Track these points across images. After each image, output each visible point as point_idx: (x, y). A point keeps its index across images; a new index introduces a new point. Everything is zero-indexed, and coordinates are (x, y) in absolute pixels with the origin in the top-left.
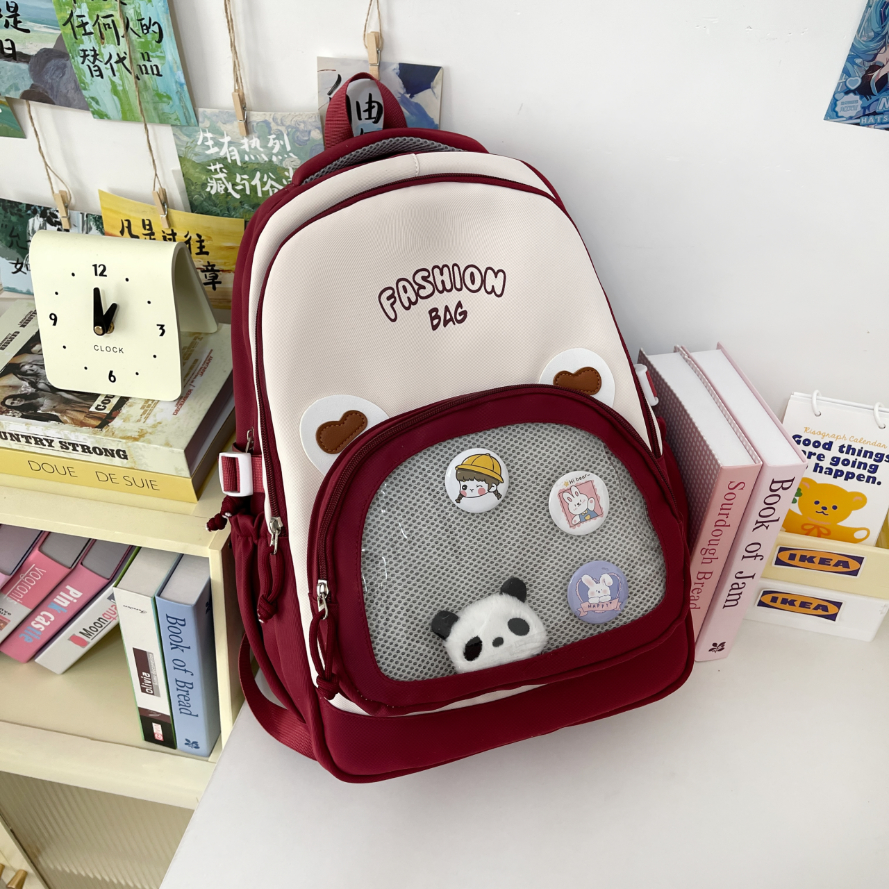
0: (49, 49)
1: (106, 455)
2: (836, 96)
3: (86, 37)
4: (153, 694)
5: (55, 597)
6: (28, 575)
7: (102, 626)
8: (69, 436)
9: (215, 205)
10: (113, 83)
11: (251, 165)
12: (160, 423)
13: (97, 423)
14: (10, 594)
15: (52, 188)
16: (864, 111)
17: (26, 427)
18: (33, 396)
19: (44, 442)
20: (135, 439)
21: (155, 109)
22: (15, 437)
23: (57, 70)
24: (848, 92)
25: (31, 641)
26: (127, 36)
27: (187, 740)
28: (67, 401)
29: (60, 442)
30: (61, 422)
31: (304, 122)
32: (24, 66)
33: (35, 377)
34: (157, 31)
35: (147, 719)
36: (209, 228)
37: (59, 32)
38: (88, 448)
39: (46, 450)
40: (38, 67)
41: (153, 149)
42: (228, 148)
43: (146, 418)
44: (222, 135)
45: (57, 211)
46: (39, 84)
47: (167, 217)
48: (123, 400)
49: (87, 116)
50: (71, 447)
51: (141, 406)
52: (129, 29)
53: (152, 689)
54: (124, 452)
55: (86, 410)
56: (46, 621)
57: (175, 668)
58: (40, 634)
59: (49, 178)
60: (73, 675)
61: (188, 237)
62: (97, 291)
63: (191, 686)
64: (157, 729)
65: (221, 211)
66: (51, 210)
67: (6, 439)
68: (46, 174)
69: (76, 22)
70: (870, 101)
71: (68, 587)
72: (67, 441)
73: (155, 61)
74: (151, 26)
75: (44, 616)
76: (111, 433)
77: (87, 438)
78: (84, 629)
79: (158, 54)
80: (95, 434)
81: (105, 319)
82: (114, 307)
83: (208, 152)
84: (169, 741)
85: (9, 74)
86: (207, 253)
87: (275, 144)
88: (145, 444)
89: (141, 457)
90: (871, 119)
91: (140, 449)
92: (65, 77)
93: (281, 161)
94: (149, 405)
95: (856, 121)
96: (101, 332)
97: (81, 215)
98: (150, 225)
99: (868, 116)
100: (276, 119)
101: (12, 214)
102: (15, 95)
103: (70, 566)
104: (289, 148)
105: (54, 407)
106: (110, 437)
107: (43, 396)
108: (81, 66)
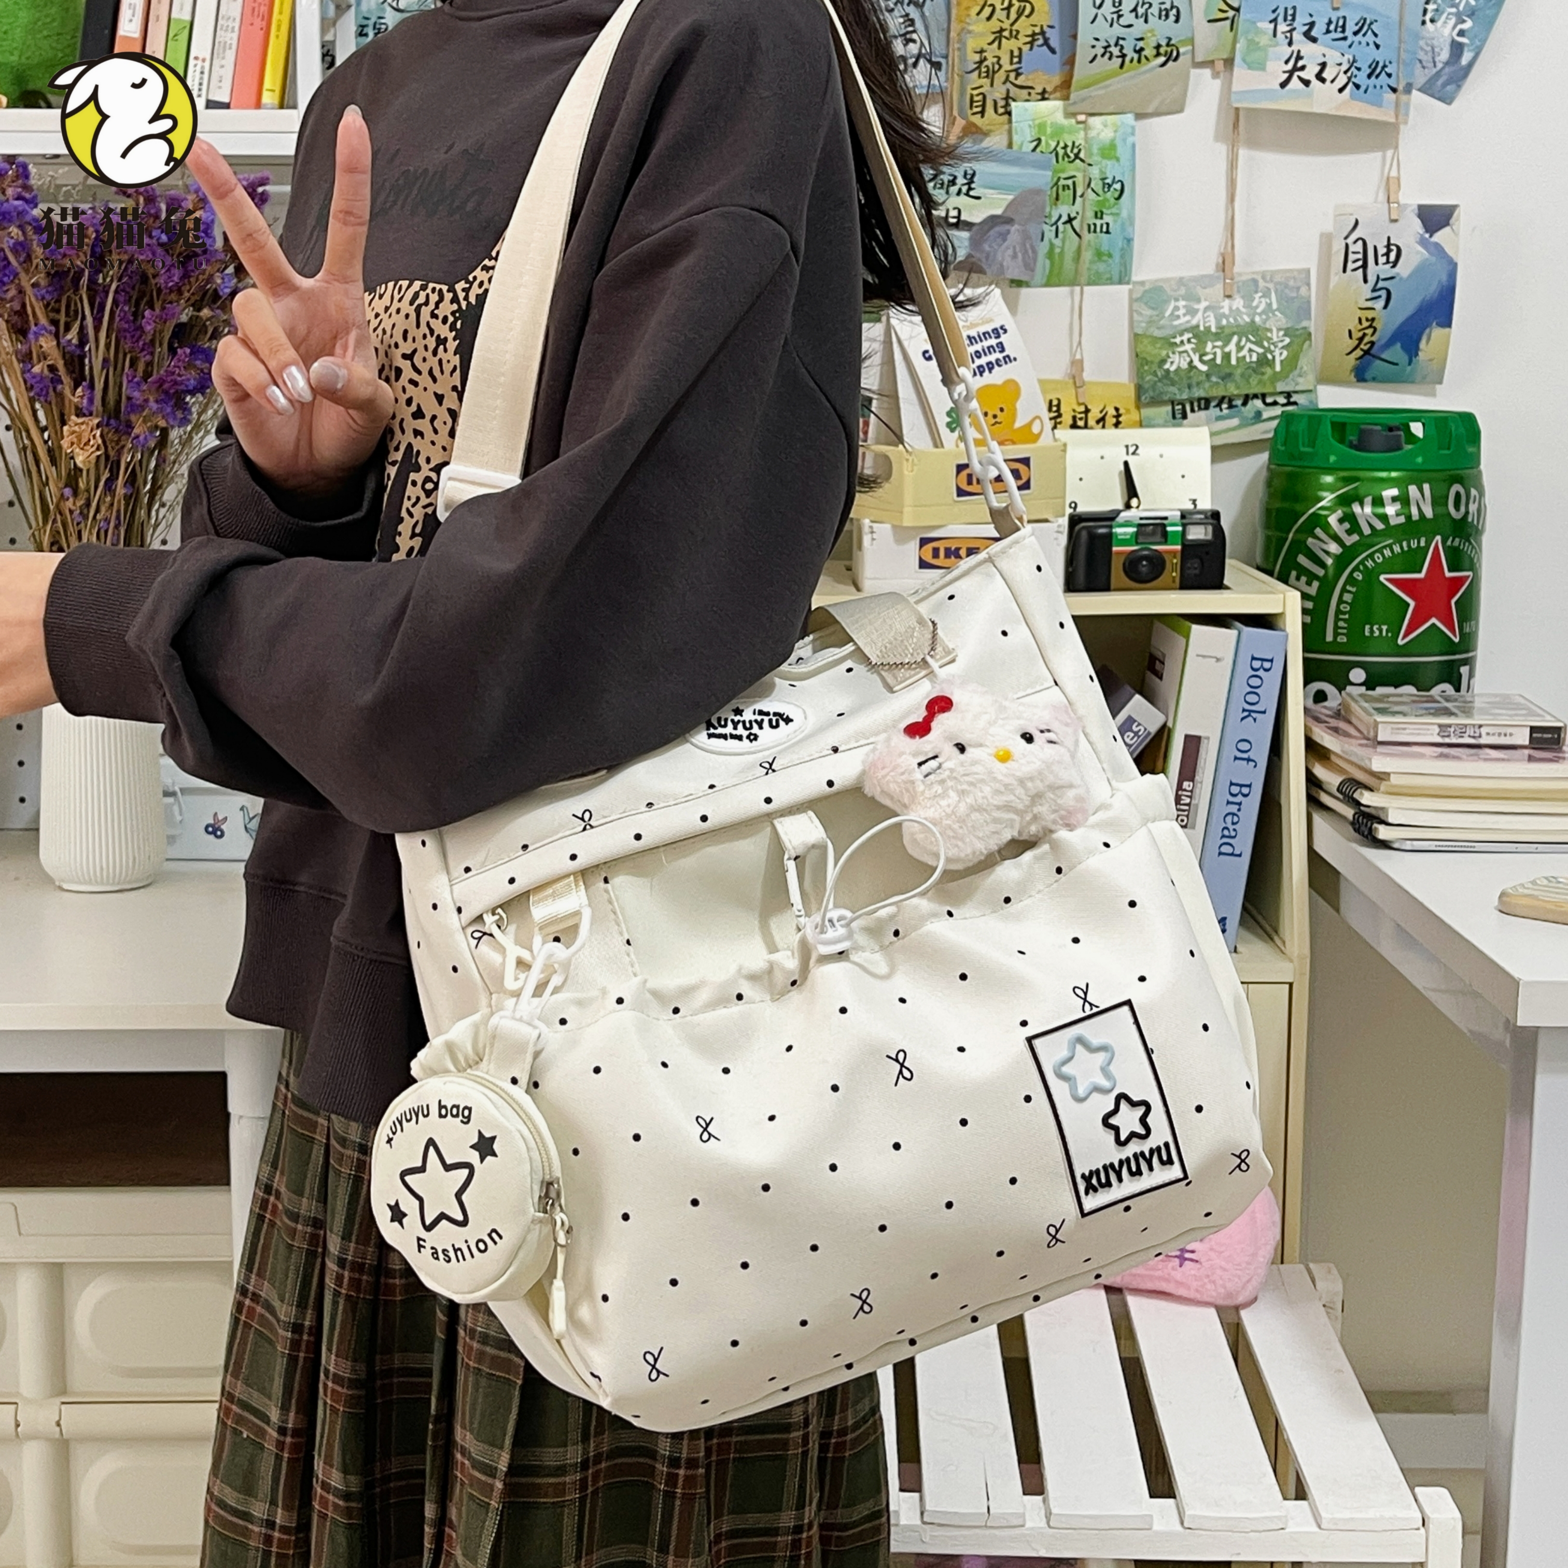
0: (996, 215)
9: (1173, 384)
31: (1294, 278)
42: (1203, 315)
44: (1199, 301)
61: (1104, 412)
73: (1107, 219)
83: (1176, 323)
87: (1260, 302)
93: (1265, 322)
100: (1265, 276)
104: (1275, 306)
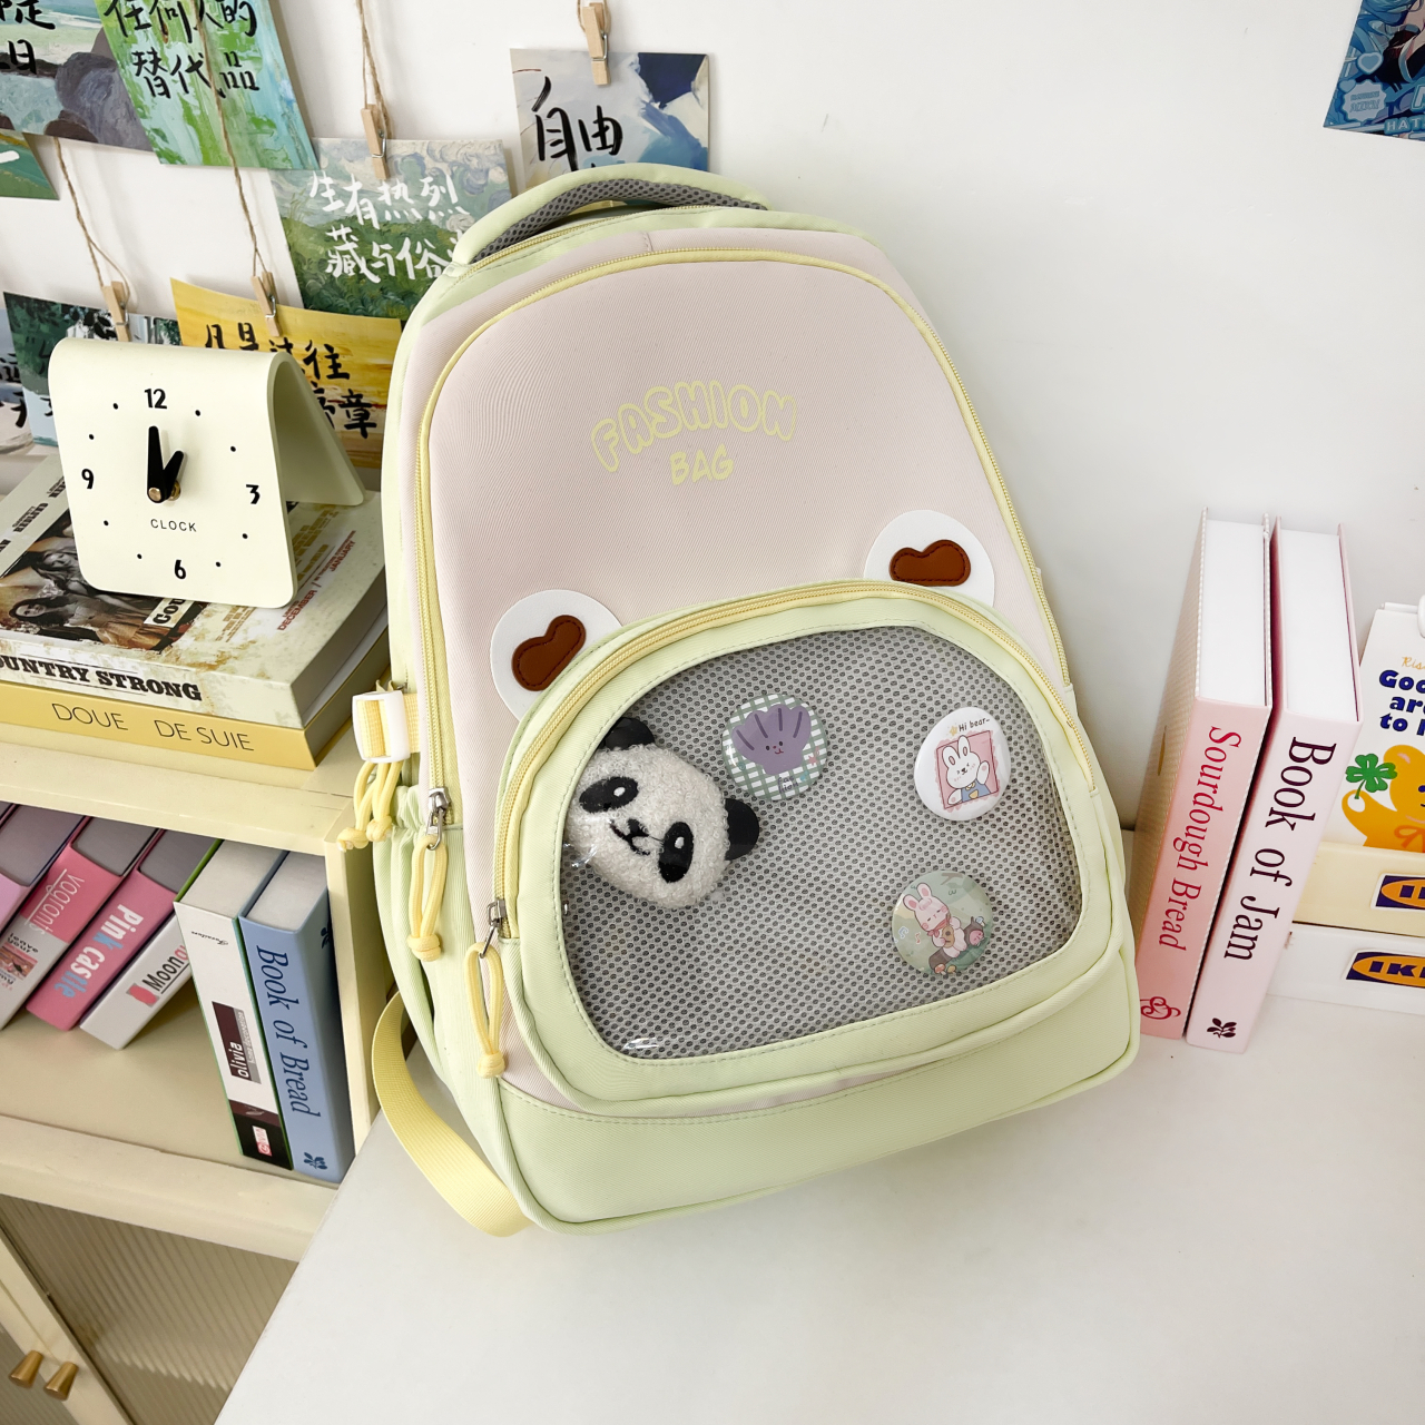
0: (85, 54)
1: (168, 693)
2: (1342, 86)
3: (141, 31)
4: (249, 1079)
5: (102, 924)
6: (57, 888)
7: (175, 971)
8: (110, 662)
9: (342, 295)
10: (184, 103)
11: (396, 227)
12: (253, 642)
13: (154, 642)
14: (34, 917)
15: (100, 278)
16: (1391, 111)
17: (46, 649)
18: (60, 601)
19: (74, 673)
20: (212, 667)
21: (252, 144)
22: (31, 666)
23: (97, 87)
24: (1361, 78)
25: (73, 995)
26: (201, 27)
27: (306, 1154)
28: (111, 610)
29: (98, 673)
30: (99, 640)
31: (477, 156)
32: (48, 83)
33: (65, 573)
34: (247, 16)
35: (244, 1119)
36: (344, 334)
37: (99, 26)
38: (141, 682)
39: (77, 686)
40: (69, 84)
41: (249, 209)
42: (358, 201)
43: (231, 635)
44: (348, 180)
45: (109, 315)
46: (72, 111)
47: (277, 319)
48: (198, 607)
49: (149, 161)
50: (114, 681)
51: (224, 617)
52: (205, 15)
53: (248, 1071)
54: (195, 687)
55: (138, 622)
56: (93, 963)
57: (278, 1036)
58: (85, 983)
59: (95, 262)
60: (139, 1051)
61: (312, 350)
62: (153, 432)
63: (304, 1065)
64: (261, 1136)
65: (351, 304)
66: (101, 313)
67: (17, 668)
68: (90, 255)
69: (124, 10)
70: (1400, 93)
71: (121, 907)
72: (108, 671)
73: (246, 66)
74: (238, 9)
75: (89, 954)
76: (174, 658)
77: (138, 666)
78: (149, 976)
79: (252, 54)
80: (149, 659)
81: (165, 476)
82: (179, 457)
84: (280, 1157)
85: (26, 95)
86: (346, 376)
87: (432, 191)
88: (227, 675)
89: (221, 697)
90: (1404, 123)
91: (220, 683)
92: (111, 98)
93: (444, 220)
94: (239, 614)
95: (1377, 126)
96: (159, 497)
97: (145, 321)
98: (251, 331)
99: (1397, 119)
100: (433, 151)
101: (41, 320)
102: (38, 129)
103: (121, 872)
104: (454, 199)
105: (90, 618)
106: (173, 663)
107: (76, 601)
108: (136, 79)
